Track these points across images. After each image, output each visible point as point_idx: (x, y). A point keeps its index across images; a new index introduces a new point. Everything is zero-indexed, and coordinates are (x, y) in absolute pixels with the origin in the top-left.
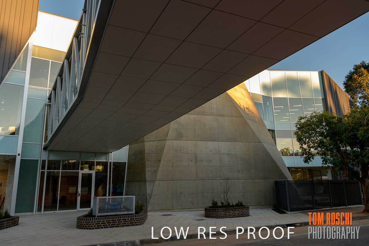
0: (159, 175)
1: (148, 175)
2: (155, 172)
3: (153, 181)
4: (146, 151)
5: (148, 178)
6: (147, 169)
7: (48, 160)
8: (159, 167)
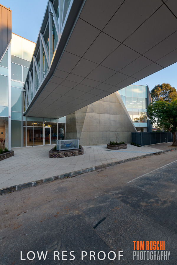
0: (83, 129)
1: (78, 129)
2: (81, 128)
3: (80, 132)
4: (76, 118)
5: (77, 131)
6: (77, 127)
7: (27, 121)
8: (83, 125)
